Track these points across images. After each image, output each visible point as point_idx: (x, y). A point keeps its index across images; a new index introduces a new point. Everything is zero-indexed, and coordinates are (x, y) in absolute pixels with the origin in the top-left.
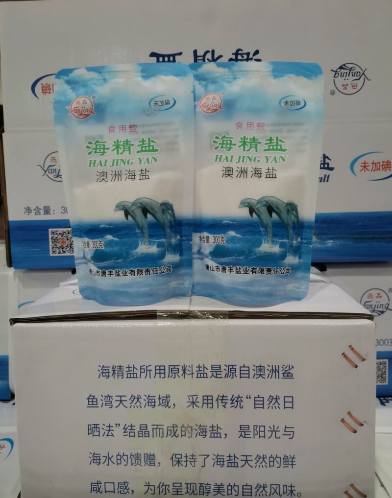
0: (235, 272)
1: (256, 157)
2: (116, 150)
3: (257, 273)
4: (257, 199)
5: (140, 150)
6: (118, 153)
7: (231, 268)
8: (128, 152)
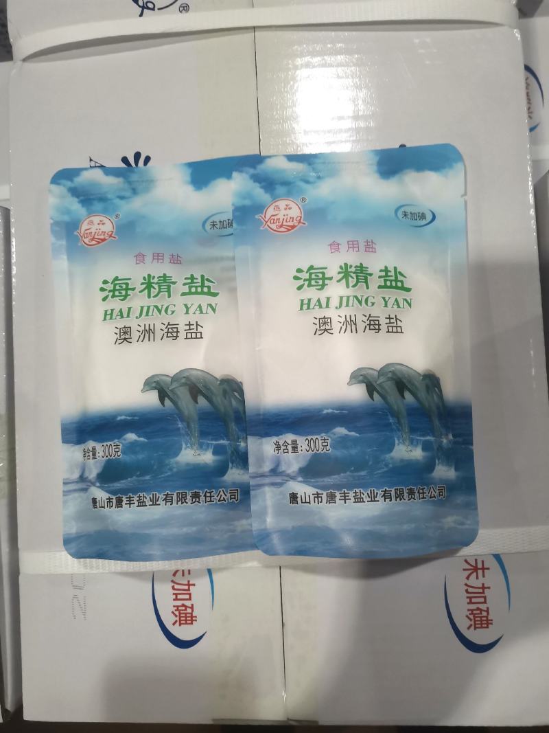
0: (353, 500)
1: (368, 297)
2: (146, 291)
3: (393, 498)
4: (378, 369)
5: (188, 291)
6: (149, 297)
7: (344, 493)
8: (167, 293)
